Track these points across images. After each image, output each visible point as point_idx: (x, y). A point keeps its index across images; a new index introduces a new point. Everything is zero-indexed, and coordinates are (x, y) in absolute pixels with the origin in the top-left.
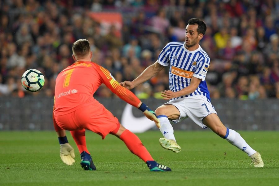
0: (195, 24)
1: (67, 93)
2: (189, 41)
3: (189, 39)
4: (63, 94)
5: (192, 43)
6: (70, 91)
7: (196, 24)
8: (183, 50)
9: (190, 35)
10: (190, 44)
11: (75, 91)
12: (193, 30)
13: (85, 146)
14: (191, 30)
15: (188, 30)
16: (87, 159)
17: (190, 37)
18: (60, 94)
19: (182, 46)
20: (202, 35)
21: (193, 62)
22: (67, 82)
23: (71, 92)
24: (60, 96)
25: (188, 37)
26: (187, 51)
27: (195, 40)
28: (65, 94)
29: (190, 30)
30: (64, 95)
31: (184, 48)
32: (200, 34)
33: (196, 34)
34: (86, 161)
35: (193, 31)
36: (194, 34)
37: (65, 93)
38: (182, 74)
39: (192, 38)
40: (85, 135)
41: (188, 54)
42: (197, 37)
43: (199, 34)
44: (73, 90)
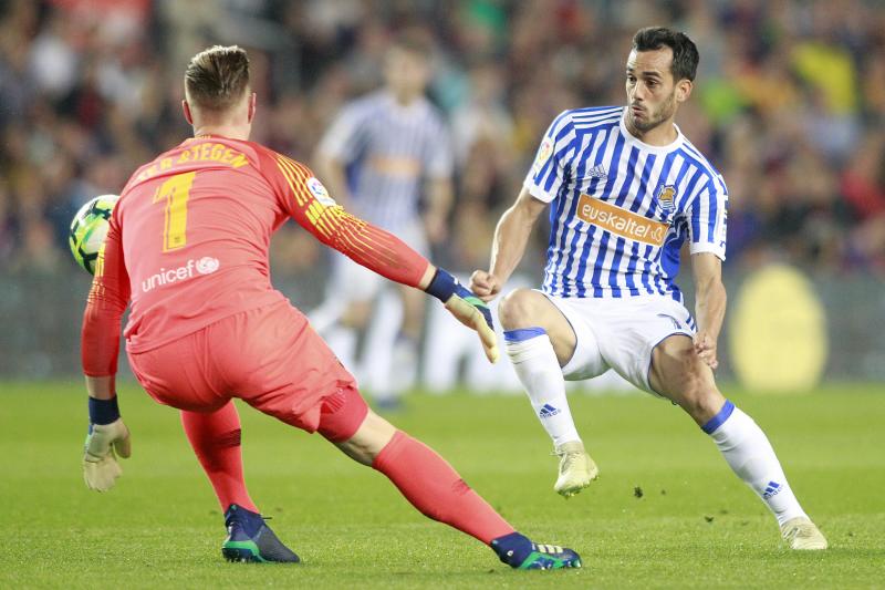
0: (659, 48)
1: (178, 272)
2: (646, 109)
3: (645, 103)
4: (164, 279)
5: (655, 116)
6: (190, 266)
7: (664, 46)
8: (621, 140)
9: (645, 87)
10: (647, 118)
11: (208, 265)
12: (656, 70)
13: (238, 476)
14: (651, 71)
15: (638, 73)
16: (244, 535)
17: (646, 96)
18: (153, 278)
19: (617, 124)
20: (686, 86)
21: (664, 191)
22: (177, 229)
23: (194, 270)
24: (151, 283)
25: (641, 96)
26: (636, 143)
27: (664, 104)
28: (171, 276)
29: (646, 70)
30: (169, 281)
31: (626, 133)
32: (681, 82)
33: (666, 85)
34: (242, 539)
35: (656, 74)
36: (658, 83)
37: (173, 272)
38: (623, 225)
39: (656, 98)
40: (239, 444)
41: (642, 158)
42: (672, 95)
43: (676, 81)
44: (203, 261)
